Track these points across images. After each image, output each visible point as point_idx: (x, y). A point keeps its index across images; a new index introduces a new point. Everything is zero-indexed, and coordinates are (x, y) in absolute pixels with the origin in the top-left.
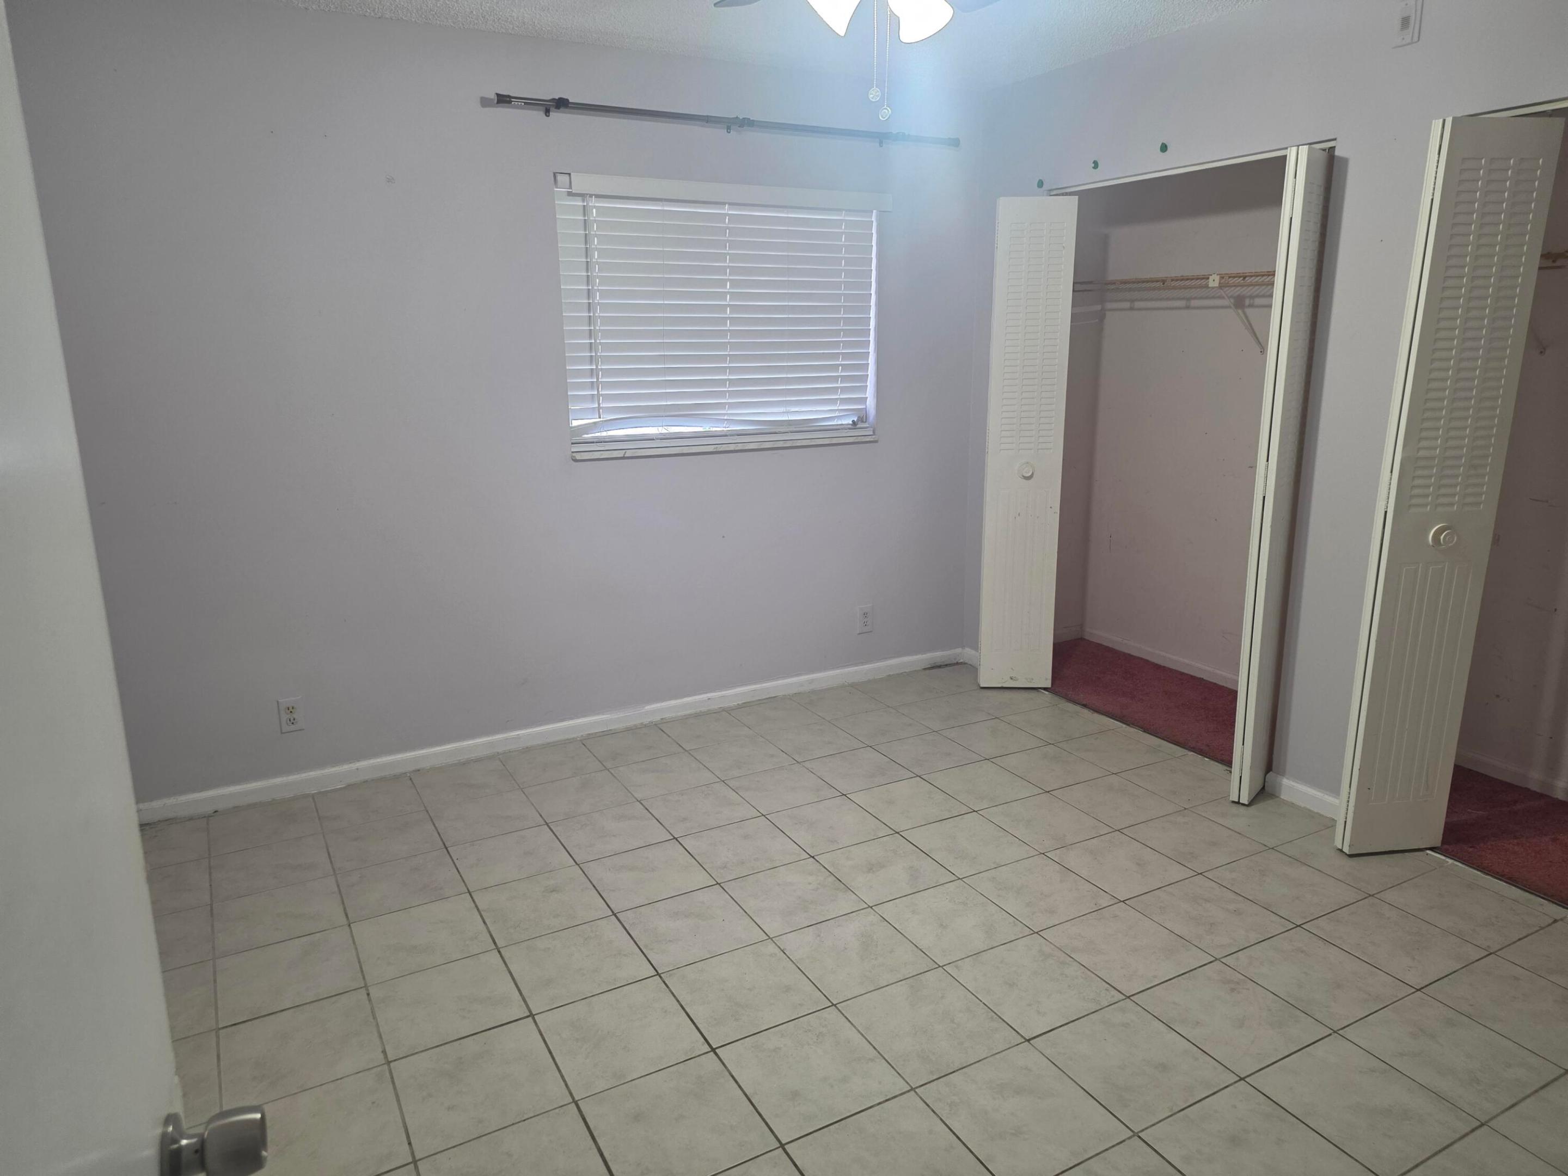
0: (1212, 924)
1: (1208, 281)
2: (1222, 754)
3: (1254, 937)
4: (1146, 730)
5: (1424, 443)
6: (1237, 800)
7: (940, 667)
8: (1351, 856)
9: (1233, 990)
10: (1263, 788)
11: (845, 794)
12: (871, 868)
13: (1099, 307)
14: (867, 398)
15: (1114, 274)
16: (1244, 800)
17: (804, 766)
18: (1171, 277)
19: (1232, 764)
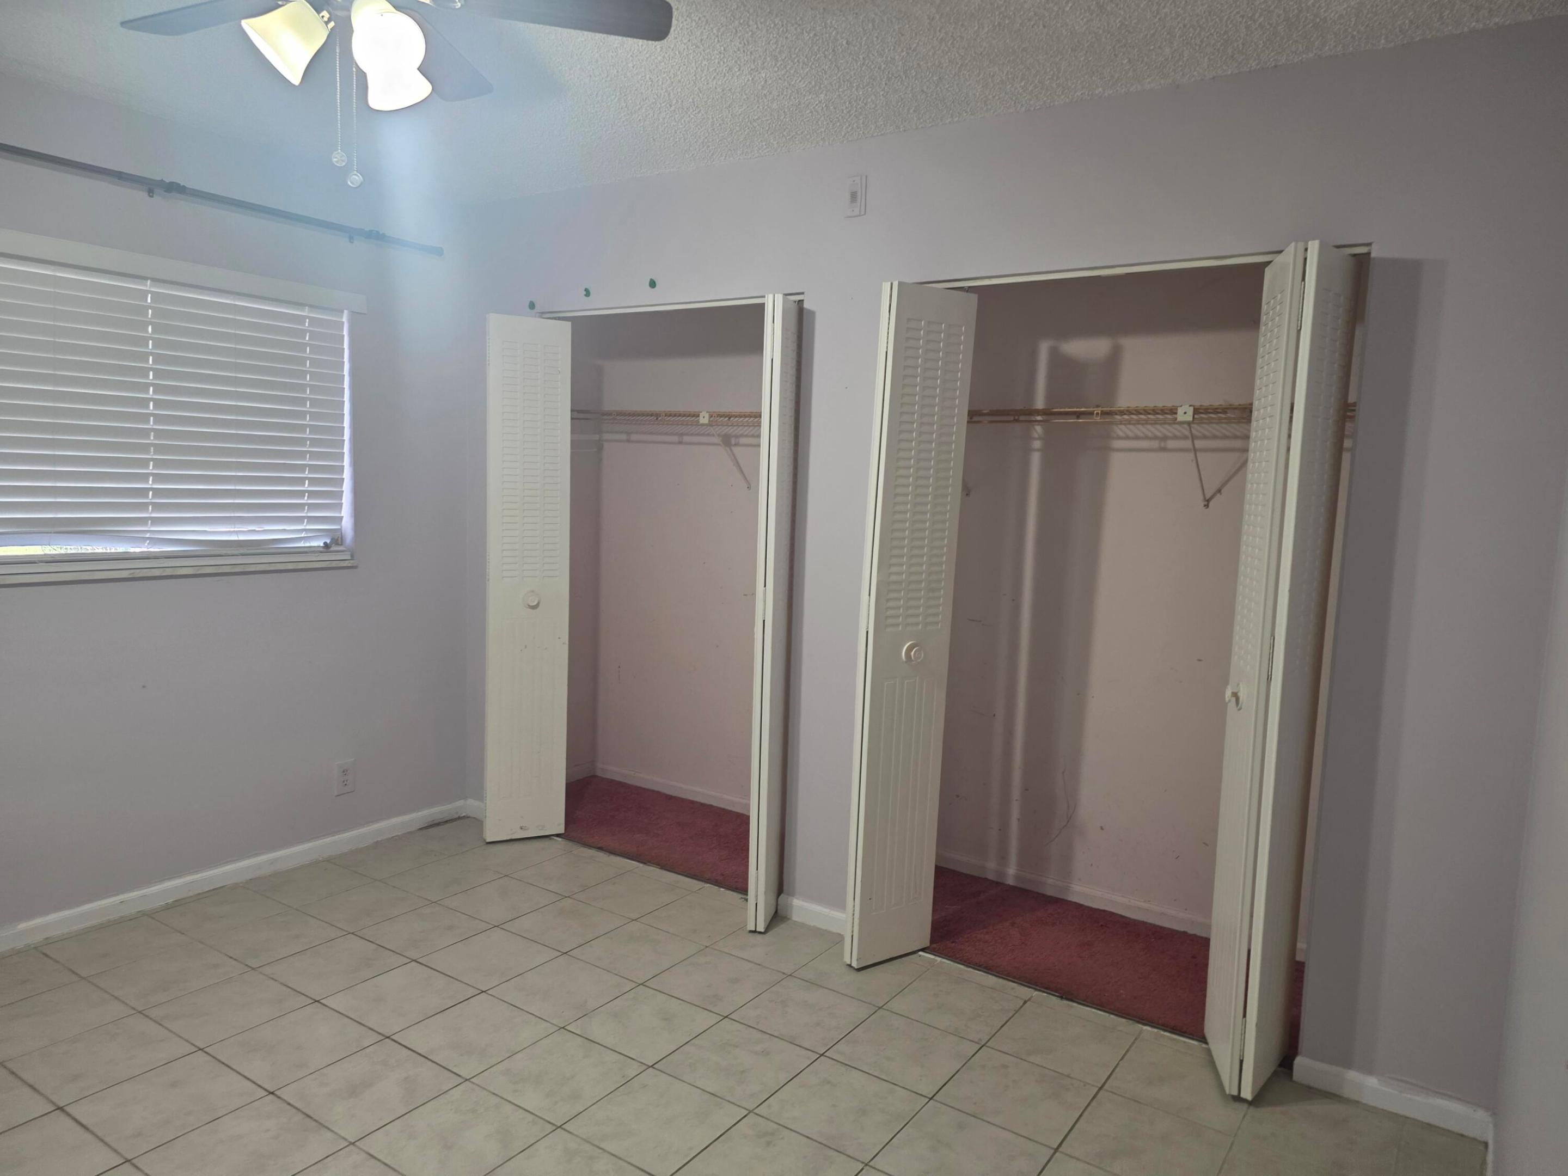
0: (743, 1072)
1: (698, 418)
2: (736, 882)
3: (783, 1077)
4: (664, 867)
5: (894, 569)
6: (754, 929)
7: (438, 824)
8: (859, 970)
9: (768, 1143)
10: (776, 912)
11: (317, 999)
12: (353, 1091)
13: (596, 437)
14: (343, 517)
15: (610, 405)
16: (761, 928)
17: (261, 973)
18: (665, 411)
19: (747, 892)
